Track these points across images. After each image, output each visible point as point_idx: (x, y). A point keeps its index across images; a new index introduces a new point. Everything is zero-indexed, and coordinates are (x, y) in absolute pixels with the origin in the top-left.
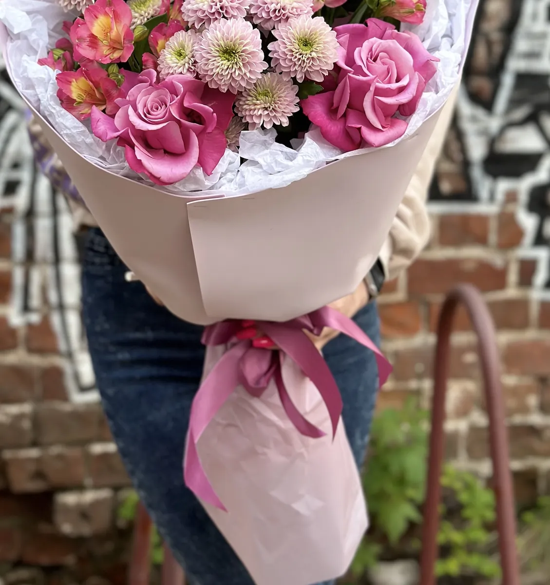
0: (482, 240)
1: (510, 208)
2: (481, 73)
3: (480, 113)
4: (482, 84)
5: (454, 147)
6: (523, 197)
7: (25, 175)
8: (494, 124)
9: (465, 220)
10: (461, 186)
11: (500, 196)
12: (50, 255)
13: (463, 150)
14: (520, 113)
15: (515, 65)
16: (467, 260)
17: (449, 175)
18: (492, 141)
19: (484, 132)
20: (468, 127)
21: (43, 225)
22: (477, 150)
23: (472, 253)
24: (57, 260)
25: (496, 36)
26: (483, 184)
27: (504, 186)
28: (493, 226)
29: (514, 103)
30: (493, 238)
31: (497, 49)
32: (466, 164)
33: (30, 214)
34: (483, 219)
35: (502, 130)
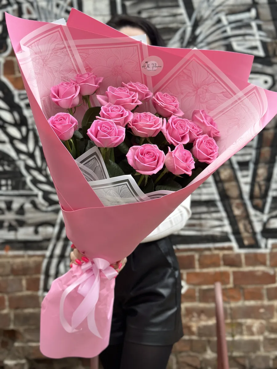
0: (264, 264)
2: (257, 198)
3: (258, 213)
4: (259, 202)
5: (249, 227)
8: (265, 217)
9: (256, 255)
10: (253, 242)
13: (252, 228)
14: (275, 213)
15: (271, 194)
16: (258, 271)
17: (247, 238)
18: (265, 224)
19: (261, 221)
20: (253, 219)
22: (258, 228)
23: (260, 269)
25: (262, 183)
26: (262, 242)
27: (271, 242)
28: (268, 257)
29: (272, 209)
30: (268, 262)
31: (263, 188)
32: (254, 233)
34: (263, 255)
35: (268, 220)
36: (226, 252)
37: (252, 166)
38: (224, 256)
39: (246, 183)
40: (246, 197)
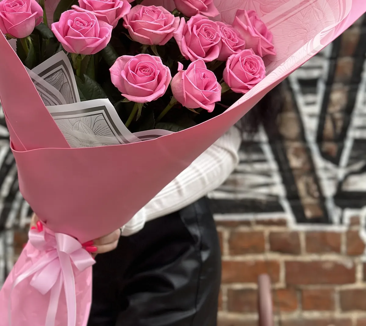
0: (336, 250)
1: (355, 228)
2: (329, 140)
3: (330, 165)
4: (330, 146)
5: (314, 187)
6: (363, 221)
8: (341, 173)
9: (324, 235)
10: (320, 213)
11: (346, 221)
13: (320, 189)
14: (358, 166)
15: (353, 134)
17: (310, 205)
18: (340, 185)
19: (333, 178)
20: (322, 175)
22: (329, 190)
23: (331, 257)
25: (338, 116)
26: (335, 213)
27: (349, 213)
28: (344, 239)
29: (353, 159)
30: (344, 248)
31: (340, 124)
32: (322, 199)
34: (336, 236)
35: (346, 177)
36: (275, 229)
37: (321, 87)
38: (272, 234)
39: (311, 116)
40: (311, 138)
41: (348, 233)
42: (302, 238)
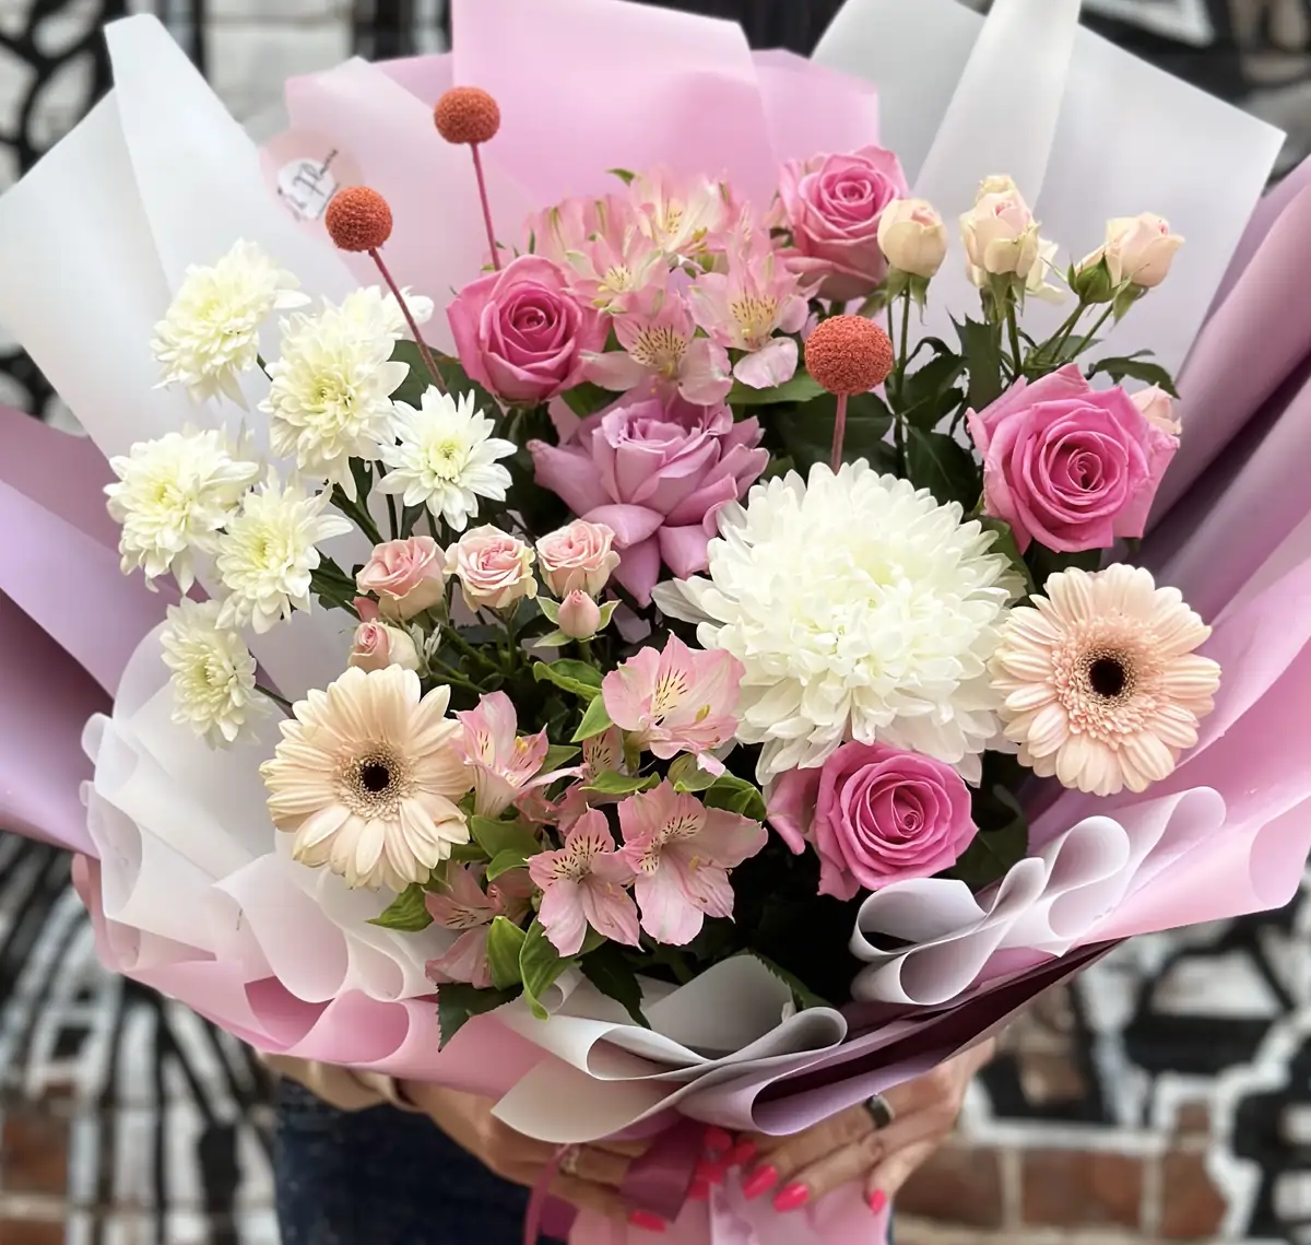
1: (1191, 1144)
6: (1222, 1121)
7: (101, 1017)
11: (1165, 1116)
12: (145, 1192)
21: (134, 1126)
24: (161, 1204)
33: (108, 1100)
41: (1170, 1159)
42: (1011, 1172)
